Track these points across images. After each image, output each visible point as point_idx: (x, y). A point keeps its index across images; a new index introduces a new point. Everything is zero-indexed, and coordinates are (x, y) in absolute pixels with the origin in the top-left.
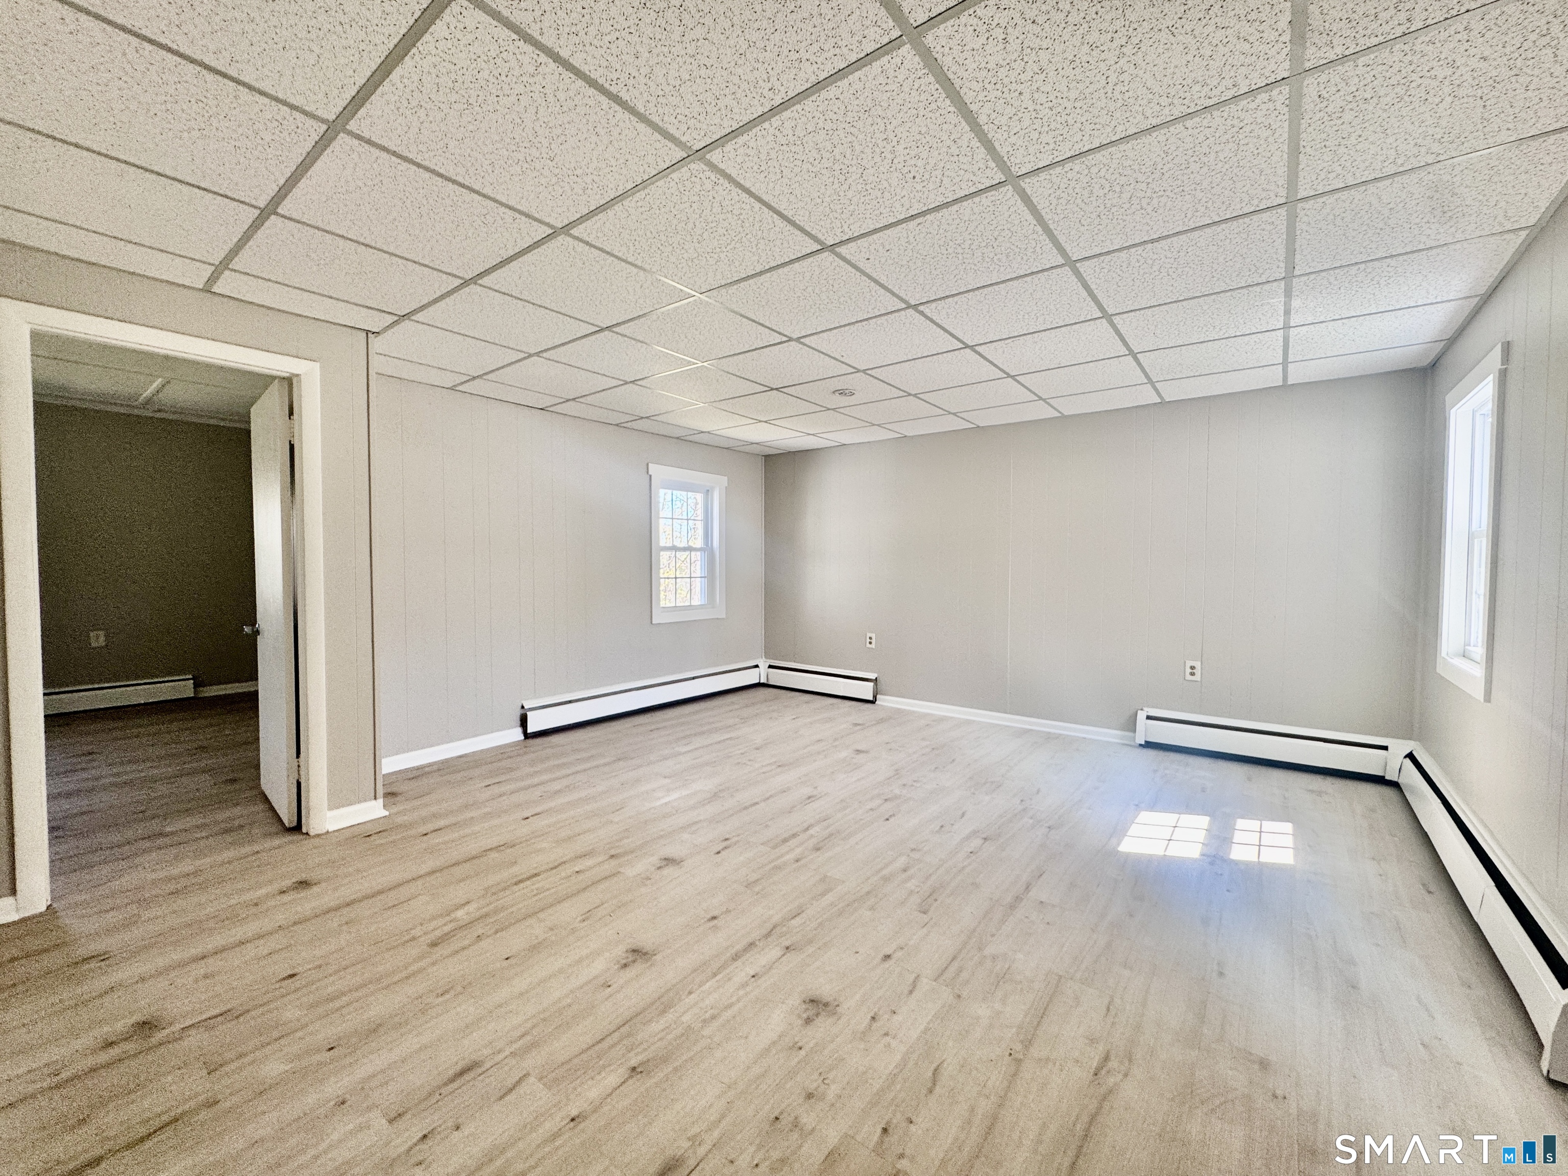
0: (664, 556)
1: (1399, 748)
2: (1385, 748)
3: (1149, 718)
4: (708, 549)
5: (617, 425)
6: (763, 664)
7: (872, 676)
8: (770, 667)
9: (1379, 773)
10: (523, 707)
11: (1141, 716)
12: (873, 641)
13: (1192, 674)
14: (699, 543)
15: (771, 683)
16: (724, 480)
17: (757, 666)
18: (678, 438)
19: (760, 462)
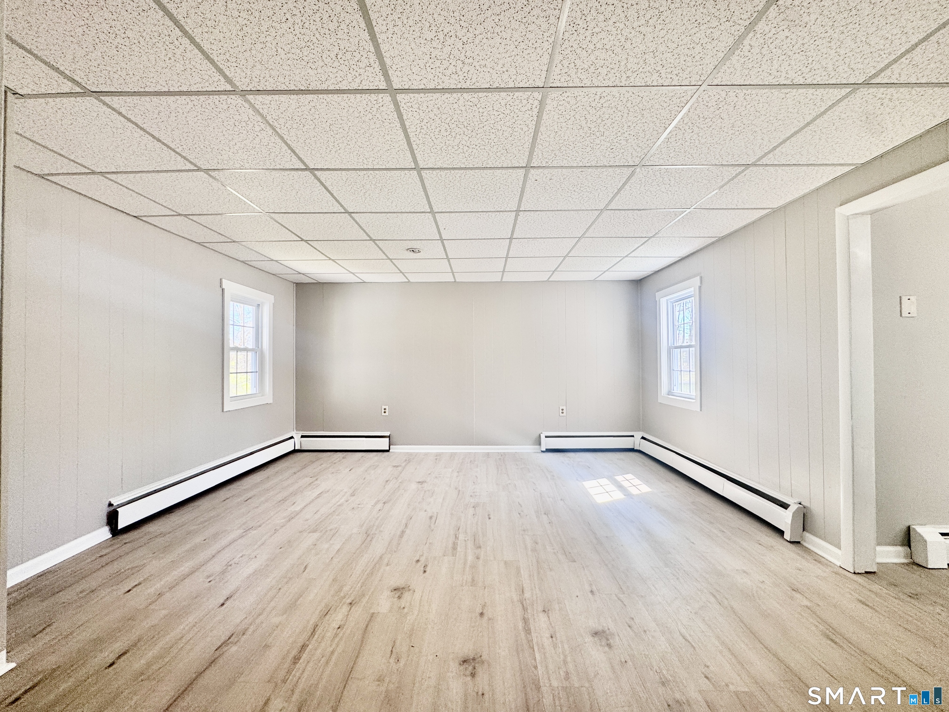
0: (233, 354)
1: (638, 435)
2: (633, 436)
3: (546, 437)
4: (258, 350)
5: (199, 243)
6: (297, 436)
7: (387, 434)
8: (302, 437)
9: (632, 447)
10: (110, 505)
11: (543, 436)
12: (387, 411)
13: (562, 413)
14: (250, 345)
15: (303, 449)
16: (270, 298)
17: (292, 438)
18: (242, 262)
19: (292, 290)
